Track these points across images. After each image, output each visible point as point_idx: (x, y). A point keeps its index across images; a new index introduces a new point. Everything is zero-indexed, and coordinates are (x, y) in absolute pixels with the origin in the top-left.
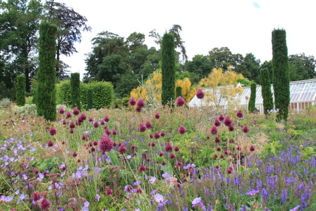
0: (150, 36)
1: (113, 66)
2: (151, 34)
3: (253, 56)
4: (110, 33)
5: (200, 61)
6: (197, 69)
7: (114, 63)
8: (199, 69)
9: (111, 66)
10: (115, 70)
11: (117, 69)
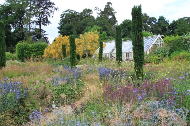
0: (95, 10)
1: (67, 31)
2: (96, 9)
3: (164, 18)
4: (71, 10)
5: (126, 23)
6: (124, 28)
7: (68, 29)
8: (125, 29)
9: (66, 30)
10: (69, 33)
11: (70, 32)
